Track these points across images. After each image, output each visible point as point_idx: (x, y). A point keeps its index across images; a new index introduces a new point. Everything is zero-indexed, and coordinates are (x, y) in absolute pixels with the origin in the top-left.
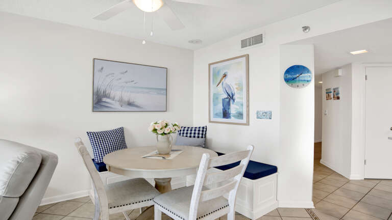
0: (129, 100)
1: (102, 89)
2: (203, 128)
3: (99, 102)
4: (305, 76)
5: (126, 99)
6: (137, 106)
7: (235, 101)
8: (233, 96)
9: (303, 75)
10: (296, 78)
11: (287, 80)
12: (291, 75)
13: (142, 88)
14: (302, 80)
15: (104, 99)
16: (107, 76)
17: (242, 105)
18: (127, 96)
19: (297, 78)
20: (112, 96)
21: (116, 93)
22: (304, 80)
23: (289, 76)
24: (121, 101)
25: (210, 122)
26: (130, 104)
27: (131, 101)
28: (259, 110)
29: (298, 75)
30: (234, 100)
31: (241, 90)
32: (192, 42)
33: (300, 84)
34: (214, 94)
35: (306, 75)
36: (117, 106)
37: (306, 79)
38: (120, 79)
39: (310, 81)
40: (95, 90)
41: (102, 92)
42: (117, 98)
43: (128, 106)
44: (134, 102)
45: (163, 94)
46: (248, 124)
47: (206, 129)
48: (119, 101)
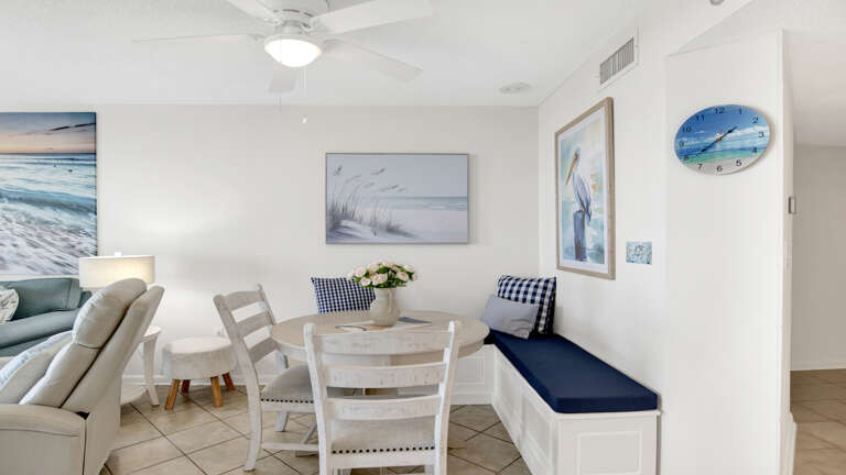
0: (390, 223)
1: (341, 203)
2: (547, 281)
3: (337, 227)
4: (746, 135)
5: (383, 220)
6: (405, 234)
7: (592, 218)
8: (588, 204)
9: (737, 133)
10: (712, 145)
11: (685, 155)
12: (698, 136)
13: (416, 198)
14: (733, 150)
15: (344, 223)
16: (347, 181)
17: (602, 227)
18: (384, 216)
19: (718, 146)
20: (357, 216)
21: (365, 211)
22: (742, 149)
23: (691, 142)
24: (375, 226)
25: (559, 267)
26: (391, 230)
27: (393, 224)
28: (631, 240)
29: (719, 136)
30: (590, 216)
31: (601, 189)
32: (507, 90)
33: (728, 161)
34: (564, 203)
35: (749, 130)
36: (366, 232)
37: (748, 143)
38: (372, 184)
39: (766, 149)
40: (329, 207)
41: (341, 211)
42: (367, 218)
43: (389, 235)
44: (398, 226)
45: (459, 209)
46: (612, 275)
47: (555, 284)
48: (369, 225)
